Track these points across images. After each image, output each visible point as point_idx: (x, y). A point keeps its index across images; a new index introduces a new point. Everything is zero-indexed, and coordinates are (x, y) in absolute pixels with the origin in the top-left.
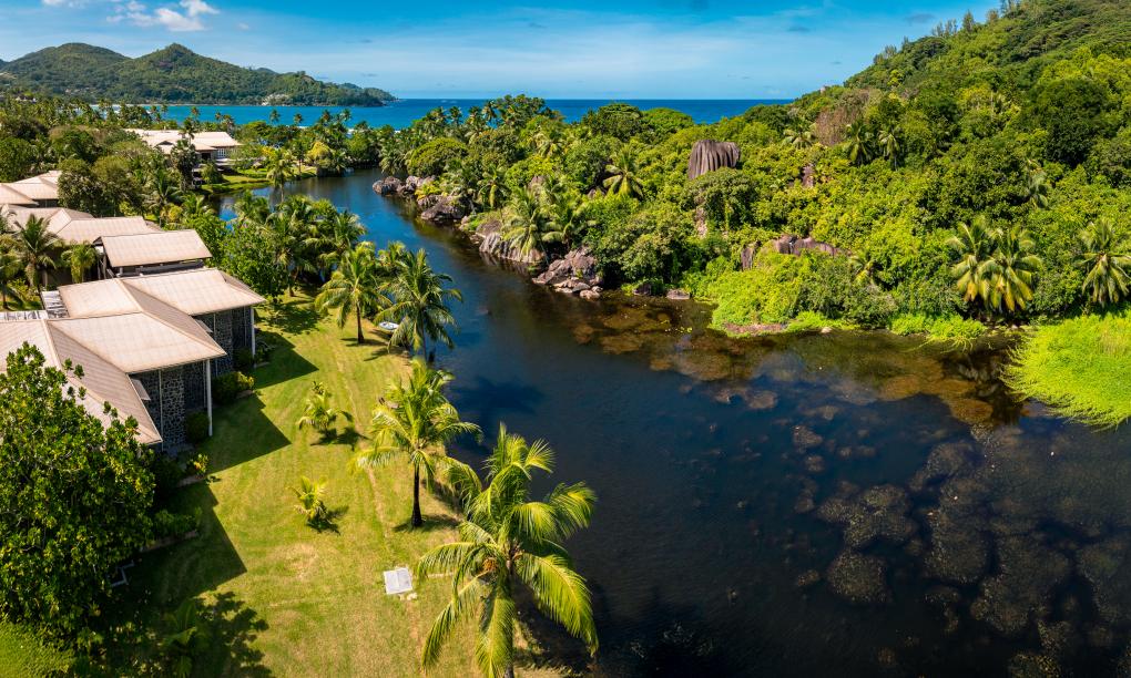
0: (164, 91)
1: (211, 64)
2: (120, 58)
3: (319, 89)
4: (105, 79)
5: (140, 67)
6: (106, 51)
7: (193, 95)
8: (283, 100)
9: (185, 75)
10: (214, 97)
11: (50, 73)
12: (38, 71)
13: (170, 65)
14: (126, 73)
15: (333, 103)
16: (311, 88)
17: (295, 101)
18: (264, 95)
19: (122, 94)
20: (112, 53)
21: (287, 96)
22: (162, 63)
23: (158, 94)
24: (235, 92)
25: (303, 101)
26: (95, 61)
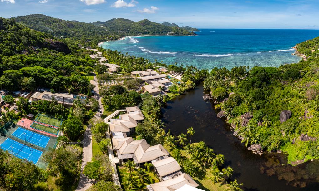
0: (143, 32)
1: (154, 24)
2: (132, 22)
3: (181, 31)
4: (128, 28)
5: (137, 25)
6: (128, 20)
7: (150, 32)
8: (172, 34)
9: (148, 27)
10: (155, 33)
11: (114, 27)
12: (111, 26)
13: (144, 25)
14: (133, 27)
15: (184, 34)
16: (179, 31)
17: (175, 34)
18: (167, 32)
19: (132, 33)
20: (130, 20)
21: (173, 33)
22: (142, 24)
23: (141, 33)
24: (160, 31)
25: (177, 34)
26: (125, 23)
